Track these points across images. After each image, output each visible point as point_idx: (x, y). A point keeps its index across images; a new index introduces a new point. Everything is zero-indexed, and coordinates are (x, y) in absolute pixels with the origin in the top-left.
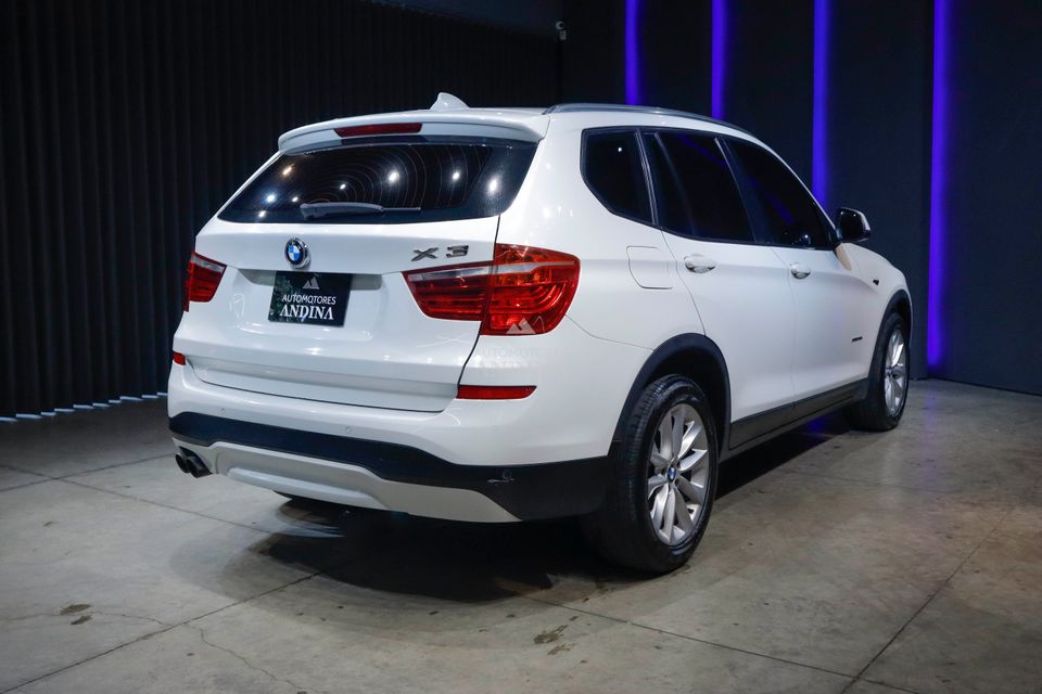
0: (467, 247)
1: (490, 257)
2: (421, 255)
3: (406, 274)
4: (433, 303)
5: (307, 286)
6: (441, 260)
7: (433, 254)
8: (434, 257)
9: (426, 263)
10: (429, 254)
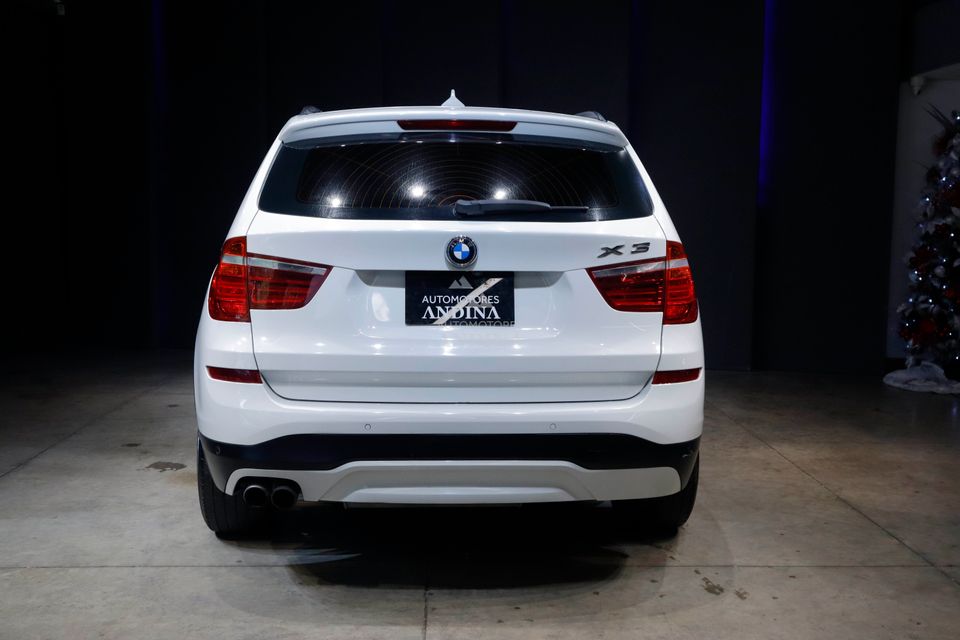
0: (648, 244)
1: (663, 254)
2: (608, 251)
3: (590, 271)
4: (619, 297)
5: (455, 285)
6: (627, 256)
7: (620, 250)
8: (620, 253)
9: (612, 259)
10: (616, 250)
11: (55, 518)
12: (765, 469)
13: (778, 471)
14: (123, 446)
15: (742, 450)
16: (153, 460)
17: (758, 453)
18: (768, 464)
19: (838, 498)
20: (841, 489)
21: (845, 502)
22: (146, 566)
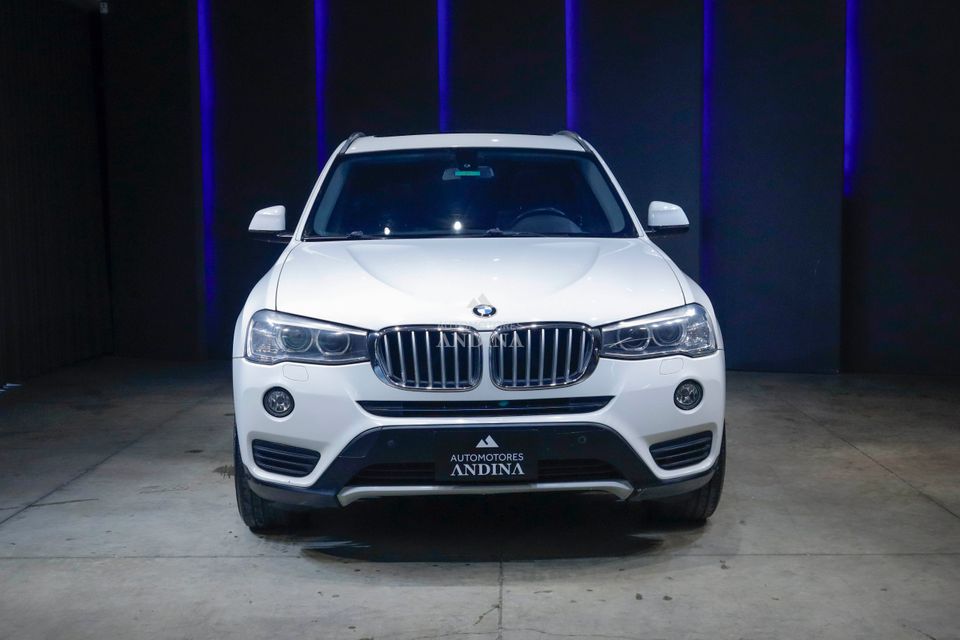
11: (132, 516)
12: (847, 468)
13: (860, 469)
14: (187, 452)
15: (825, 450)
16: (217, 465)
17: (840, 453)
18: (851, 463)
19: (921, 494)
20: (925, 485)
21: (929, 498)
22: (227, 556)
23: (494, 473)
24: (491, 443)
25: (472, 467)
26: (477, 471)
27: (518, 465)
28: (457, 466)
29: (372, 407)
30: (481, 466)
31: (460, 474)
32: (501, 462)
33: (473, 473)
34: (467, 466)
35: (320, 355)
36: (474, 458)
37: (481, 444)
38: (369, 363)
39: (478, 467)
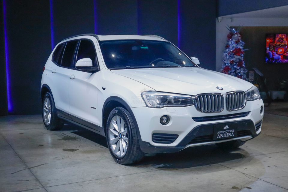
23: (227, 136)
24: (227, 127)
25: (222, 135)
26: (223, 136)
27: (233, 133)
28: (219, 135)
29: (196, 119)
30: (224, 134)
31: (219, 137)
32: (229, 133)
33: (222, 136)
34: (221, 135)
35: (173, 104)
36: (223, 132)
37: (225, 128)
38: (193, 106)
39: (223, 135)
